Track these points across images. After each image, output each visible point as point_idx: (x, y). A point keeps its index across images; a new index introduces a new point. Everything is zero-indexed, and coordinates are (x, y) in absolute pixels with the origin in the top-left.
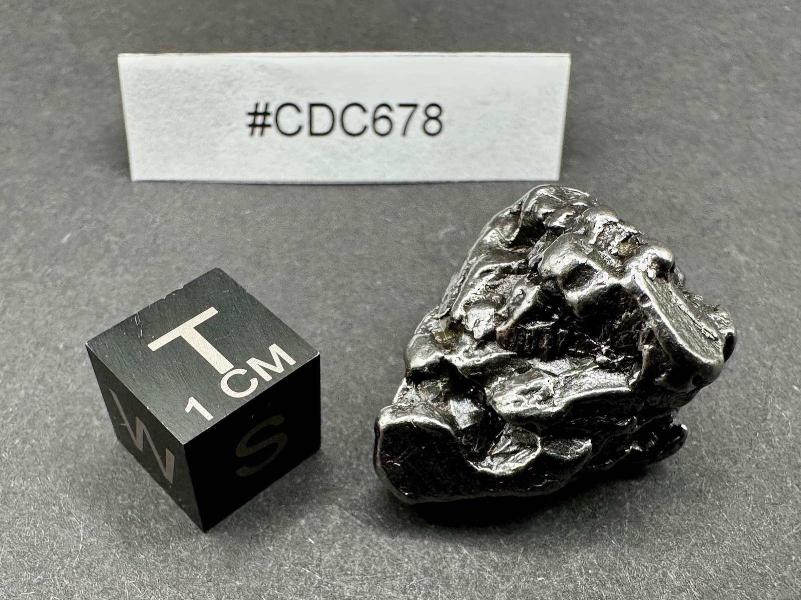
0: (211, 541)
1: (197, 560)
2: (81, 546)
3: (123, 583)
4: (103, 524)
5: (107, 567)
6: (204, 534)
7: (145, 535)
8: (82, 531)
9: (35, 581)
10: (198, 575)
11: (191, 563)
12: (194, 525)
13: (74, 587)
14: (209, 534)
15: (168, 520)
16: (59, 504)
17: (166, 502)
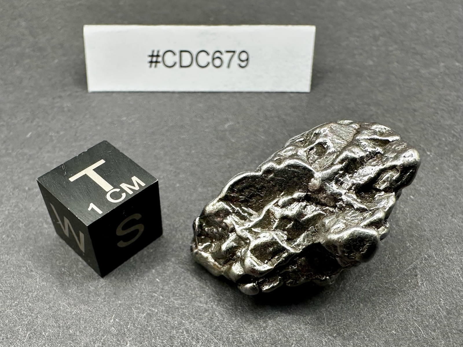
0: (106, 282)
1: (98, 292)
2: (38, 286)
3: (60, 304)
4: (50, 275)
5: (51, 296)
6: (102, 279)
7: (71, 280)
8: (38, 279)
9: (14, 304)
10: (98, 299)
11: (96, 293)
12: (96, 274)
13: (34, 307)
14: (104, 279)
15: (83, 272)
16: (26, 267)
17: (82, 263)
